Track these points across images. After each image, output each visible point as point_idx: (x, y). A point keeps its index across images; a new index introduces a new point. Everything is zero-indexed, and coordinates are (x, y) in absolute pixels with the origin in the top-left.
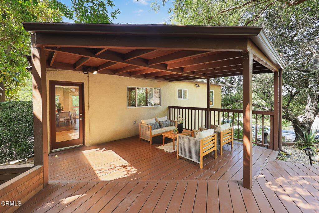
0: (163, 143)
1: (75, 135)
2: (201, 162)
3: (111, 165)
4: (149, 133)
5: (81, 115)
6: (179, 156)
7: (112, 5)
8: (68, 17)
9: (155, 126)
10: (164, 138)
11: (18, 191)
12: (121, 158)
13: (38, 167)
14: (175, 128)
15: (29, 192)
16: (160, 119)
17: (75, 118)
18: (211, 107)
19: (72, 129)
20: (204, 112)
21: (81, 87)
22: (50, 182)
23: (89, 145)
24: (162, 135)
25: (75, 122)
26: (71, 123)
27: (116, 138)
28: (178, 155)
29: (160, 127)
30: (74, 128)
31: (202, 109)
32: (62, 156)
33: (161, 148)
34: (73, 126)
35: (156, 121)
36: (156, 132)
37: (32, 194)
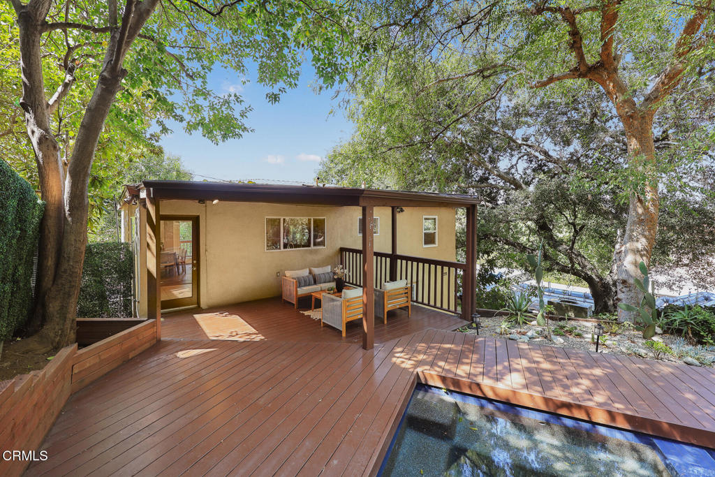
0: (313, 307)
1: (184, 292)
2: (343, 329)
3: (232, 332)
4: (294, 292)
5: (195, 262)
6: (324, 323)
7: (241, 101)
8: (177, 119)
9: (305, 281)
10: (313, 300)
11: (138, 338)
12: (246, 323)
13: (152, 320)
14: (333, 285)
15: (145, 343)
16: (317, 271)
17: (184, 263)
18: (399, 252)
19: (179, 283)
20: (388, 260)
21: (196, 221)
22: (162, 339)
23: (206, 307)
24: (311, 296)
25: (184, 270)
26: (177, 274)
27: (246, 299)
28: (322, 321)
29: (315, 283)
30: (182, 281)
31: (386, 255)
32: (169, 320)
33: (306, 313)
34: (181, 277)
35: (310, 273)
36: (303, 291)
37: (147, 346)
